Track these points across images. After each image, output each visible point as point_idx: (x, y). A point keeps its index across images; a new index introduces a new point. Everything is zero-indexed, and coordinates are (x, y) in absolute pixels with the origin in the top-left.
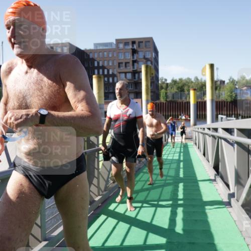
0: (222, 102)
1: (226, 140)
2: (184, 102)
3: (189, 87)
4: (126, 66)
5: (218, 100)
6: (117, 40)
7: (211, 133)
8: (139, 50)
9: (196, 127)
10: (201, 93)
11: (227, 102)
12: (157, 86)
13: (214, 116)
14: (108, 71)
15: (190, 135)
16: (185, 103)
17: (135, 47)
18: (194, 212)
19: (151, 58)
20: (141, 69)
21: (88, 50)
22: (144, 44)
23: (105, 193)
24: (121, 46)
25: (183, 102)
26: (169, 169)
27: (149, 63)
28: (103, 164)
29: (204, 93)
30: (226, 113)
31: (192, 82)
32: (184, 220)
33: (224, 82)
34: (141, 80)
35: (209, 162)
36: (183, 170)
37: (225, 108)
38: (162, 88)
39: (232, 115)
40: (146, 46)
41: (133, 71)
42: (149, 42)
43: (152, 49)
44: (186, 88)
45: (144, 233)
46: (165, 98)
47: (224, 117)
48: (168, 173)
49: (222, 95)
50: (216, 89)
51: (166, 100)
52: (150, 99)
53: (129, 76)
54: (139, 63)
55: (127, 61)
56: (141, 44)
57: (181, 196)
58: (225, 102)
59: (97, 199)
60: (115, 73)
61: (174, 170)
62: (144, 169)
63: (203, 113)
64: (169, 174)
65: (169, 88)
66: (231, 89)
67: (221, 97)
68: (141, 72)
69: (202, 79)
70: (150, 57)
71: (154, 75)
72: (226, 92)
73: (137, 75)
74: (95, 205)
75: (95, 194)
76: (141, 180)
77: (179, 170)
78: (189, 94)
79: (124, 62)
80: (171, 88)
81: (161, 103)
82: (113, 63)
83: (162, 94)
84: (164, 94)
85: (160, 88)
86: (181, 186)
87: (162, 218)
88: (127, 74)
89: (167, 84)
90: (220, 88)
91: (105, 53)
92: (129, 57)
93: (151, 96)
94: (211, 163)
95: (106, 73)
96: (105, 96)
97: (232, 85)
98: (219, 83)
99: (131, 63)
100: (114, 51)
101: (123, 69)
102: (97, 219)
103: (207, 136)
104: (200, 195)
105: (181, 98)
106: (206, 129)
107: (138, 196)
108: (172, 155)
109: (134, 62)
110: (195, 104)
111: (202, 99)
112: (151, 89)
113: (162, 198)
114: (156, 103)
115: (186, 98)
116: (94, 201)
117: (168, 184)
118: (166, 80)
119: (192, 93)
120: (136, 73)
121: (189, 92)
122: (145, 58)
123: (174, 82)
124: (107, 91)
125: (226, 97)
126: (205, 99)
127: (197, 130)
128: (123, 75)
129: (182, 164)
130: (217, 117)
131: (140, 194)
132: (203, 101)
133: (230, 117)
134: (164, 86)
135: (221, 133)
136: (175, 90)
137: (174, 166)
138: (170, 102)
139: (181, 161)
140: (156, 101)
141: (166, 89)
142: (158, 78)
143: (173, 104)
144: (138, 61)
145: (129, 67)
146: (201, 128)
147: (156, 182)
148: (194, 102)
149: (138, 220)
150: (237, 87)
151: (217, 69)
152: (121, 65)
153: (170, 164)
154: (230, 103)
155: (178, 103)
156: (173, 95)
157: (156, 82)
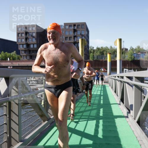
0: (126, 61)
1: (128, 83)
3: (107, 52)
4: (70, 39)
5: (123, 60)
6: (64, 24)
7: (119, 79)
8: (77, 30)
9: (110, 75)
10: (114, 56)
11: (129, 61)
12: (88, 51)
13: (122, 69)
15: (107, 80)
16: (104, 61)
17: (75, 28)
18: (109, 126)
20: (79, 41)
22: (81, 26)
24: (67, 27)
25: (103, 61)
26: (94, 100)
27: (83, 38)
29: (115, 56)
30: (128, 68)
31: (109, 49)
32: (103, 130)
33: (127, 49)
34: (79, 47)
36: (103, 101)
37: (128, 65)
38: (91, 52)
39: (132, 69)
40: (82, 27)
41: (74, 42)
42: (84, 25)
43: (85, 29)
44: (105, 53)
45: (80, 137)
46: (93, 58)
47: (127, 70)
48: (94, 102)
50: (123, 53)
51: (93, 60)
54: (78, 37)
55: (70, 36)
56: (79, 26)
58: (127, 61)
59: (52, 117)
61: (97, 100)
62: (80, 100)
63: (115, 68)
65: (95, 52)
66: (131, 54)
67: (125, 58)
68: (79, 43)
69: (114, 47)
70: (84, 34)
71: (86, 45)
72: (128, 55)
74: (51, 121)
75: (51, 115)
76: (78, 106)
77: (101, 101)
78: (107, 56)
79: (69, 36)
80: (96, 52)
81: (90, 61)
82: (62, 37)
83: (91, 56)
84: (92, 56)
86: (102, 110)
87: (90, 129)
89: (94, 50)
90: (125, 53)
92: (72, 33)
93: (85, 57)
94: (119, 97)
97: (132, 51)
98: (124, 50)
99: (73, 37)
100: (63, 30)
101: (68, 41)
102: (52, 129)
103: (117, 81)
105: (102, 59)
106: (116, 77)
108: (96, 92)
109: (75, 37)
110: (110, 62)
111: (114, 59)
112: (84, 53)
115: (105, 59)
116: (50, 118)
117: (94, 109)
118: (93, 48)
119: (108, 55)
120: (76, 43)
121: (107, 55)
122: (81, 34)
123: (98, 49)
125: (129, 58)
126: (116, 59)
127: (111, 77)
130: (123, 70)
132: (115, 60)
133: (130, 70)
134: (92, 51)
135: (125, 79)
136: (98, 54)
137: (97, 98)
138: (96, 61)
139: (102, 96)
140: (87, 60)
141: (93, 53)
142: (89, 46)
143: (97, 62)
144: (77, 37)
145: (72, 39)
146: (114, 76)
147: (87, 108)
148: (110, 61)
149: (76, 130)
150: (135, 52)
151: (123, 42)
152: (67, 38)
153: (95, 97)
154: (130, 62)
155: (100, 61)
156: (97, 56)
157: (87, 49)
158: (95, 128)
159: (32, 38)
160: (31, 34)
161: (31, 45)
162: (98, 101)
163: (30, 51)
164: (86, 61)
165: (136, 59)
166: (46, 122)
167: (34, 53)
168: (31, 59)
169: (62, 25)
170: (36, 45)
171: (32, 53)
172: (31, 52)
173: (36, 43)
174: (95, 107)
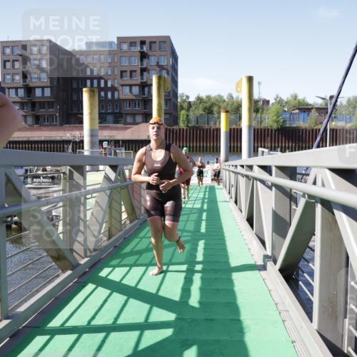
0: (265, 130)
1: (263, 182)
2: (212, 128)
3: (220, 107)
4: (131, 76)
5: (259, 127)
6: (118, 38)
7: (244, 171)
8: (150, 53)
9: (227, 163)
10: (237, 117)
11: (272, 130)
12: (175, 106)
13: (252, 149)
14: (106, 83)
16: (214, 130)
17: (145, 49)
18: (216, 279)
19: (167, 65)
20: (152, 80)
21: (77, 51)
22: (157, 44)
23: (94, 254)
24: (125, 47)
25: (210, 129)
26: (187, 221)
27: (164, 73)
28: (92, 214)
29: (240, 117)
30: (269, 145)
31: (225, 101)
32: (202, 290)
33: (268, 102)
34: (151, 96)
35: (241, 212)
37: (269, 138)
38: (182, 108)
39: (278, 148)
40: (160, 48)
41: (141, 82)
42: (165, 42)
43: (169, 53)
44: (215, 109)
45: (147, 306)
46: (186, 122)
47: (266, 150)
48: (185, 226)
49: (265, 119)
50: (257, 111)
51: (187, 126)
53: (136, 90)
54: (150, 72)
55: (132, 69)
56: (153, 45)
57: (200, 257)
58: (268, 130)
59: (83, 262)
60: (116, 85)
61: (193, 222)
63: (239, 145)
64: (187, 229)
65: (193, 108)
66: (278, 112)
67: (263, 123)
68: (151, 85)
70: (165, 64)
71: (170, 90)
73: (146, 89)
74: (80, 271)
75: (81, 257)
77: (201, 223)
78: (219, 118)
79: (128, 70)
81: (180, 130)
82: (113, 72)
83: (181, 116)
84: (185, 116)
85: (179, 108)
86: (201, 244)
87: (172, 287)
88: (133, 88)
89: (190, 102)
90: (262, 111)
91: (102, 56)
92: (136, 62)
93: (165, 119)
95: (102, 85)
96: (100, 118)
97: (278, 106)
98: (261, 103)
99: (139, 71)
100: (115, 54)
101: (127, 80)
102: (81, 290)
103: (240, 177)
104: (226, 256)
105: (208, 124)
106: (239, 167)
107: (142, 258)
108: (192, 202)
109: (143, 70)
110: (226, 132)
111: (237, 125)
112: (165, 110)
113: (173, 261)
114: (173, 129)
115: (215, 124)
116: (79, 264)
118: (188, 97)
119: (223, 115)
120: (145, 86)
121: (220, 114)
122: (158, 65)
123: (199, 99)
124: (103, 111)
125: (271, 123)
126: (241, 125)
127: (227, 168)
128: (128, 88)
129: (204, 215)
130: (258, 151)
131: (144, 255)
132: (238, 127)
133: (274, 150)
134: (185, 105)
135: (258, 173)
136: (200, 111)
137: (194, 217)
138: (193, 128)
139: (205, 211)
140: (174, 126)
141: (188, 110)
142: (177, 94)
143: (197, 131)
144: (149, 70)
145: (136, 77)
146: (233, 166)
148: (226, 128)
149: (139, 290)
150: (286, 109)
151: (259, 83)
152: (124, 74)
153: (189, 214)
154: (275, 131)
155: (203, 130)
156: (197, 118)
157: (173, 100)
158: (184, 285)
159: (39, 72)
160: (37, 62)
161: (37, 90)
163: (33, 105)
164: (170, 130)
165: (288, 125)
166: (69, 272)
167: (44, 108)
168: (37, 123)
169: (113, 42)
170: (49, 89)
171: (41, 108)
172: (37, 106)
173: (49, 84)
174: (188, 236)
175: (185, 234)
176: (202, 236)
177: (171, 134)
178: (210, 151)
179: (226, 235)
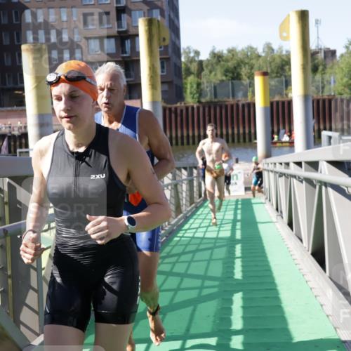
0: (330, 100)
1: (336, 187)
2: (240, 103)
3: (251, 68)
5: (320, 96)
7: (302, 172)
9: (269, 160)
10: (280, 82)
11: (342, 101)
12: (177, 68)
16: (243, 105)
20: (137, 27)
25: (238, 105)
26: (209, 261)
27: (157, 14)
29: (286, 82)
30: (339, 126)
31: (259, 56)
33: (334, 52)
34: (138, 54)
35: (301, 240)
36: (242, 261)
37: (338, 115)
38: (189, 72)
41: (118, 32)
44: (244, 71)
46: (196, 96)
47: (336, 135)
48: (207, 269)
49: (329, 82)
50: (315, 69)
51: (199, 102)
52: (159, 98)
54: (133, 13)
57: (237, 323)
58: (336, 100)
59: (37, 342)
61: (221, 262)
64: (210, 274)
65: (206, 72)
67: (327, 89)
68: (137, 35)
69: (280, 48)
71: (168, 42)
72: (339, 76)
73: (128, 43)
75: (34, 333)
77: (234, 263)
78: (252, 85)
80: (211, 72)
81: (187, 108)
83: (189, 86)
84: (195, 86)
85: (183, 73)
86: (238, 299)
89: (201, 62)
90: (323, 70)
93: (163, 92)
94: (305, 243)
98: (321, 56)
99: (113, 13)
103: (295, 181)
105: (233, 96)
106: (292, 165)
109: (120, 11)
110: (265, 108)
111: (281, 94)
112: (162, 76)
113: (192, 331)
114: (176, 109)
115: (245, 95)
116: (31, 347)
117: (209, 298)
118: (197, 53)
119: (258, 81)
120: (127, 38)
121: (253, 79)
123: (217, 57)
125: (340, 88)
126: (290, 95)
127: (271, 167)
129: (238, 248)
130: (320, 136)
132: (285, 99)
133: (349, 134)
134: (194, 67)
135: (326, 173)
136: (218, 76)
137: (221, 253)
138: (209, 104)
139: (238, 242)
140: (176, 103)
141: (199, 75)
142: (179, 49)
143: (215, 109)
144: (131, 10)
146: (281, 164)
147: (180, 293)
148: (265, 102)
151: (317, 22)
153: (212, 249)
155: (226, 106)
156: (215, 88)
157: (174, 59)
162: (224, 263)
164: (170, 109)
174: (214, 287)
175: (208, 283)
176: (239, 286)
177: (173, 115)
178: (239, 141)
179: (278, 281)
